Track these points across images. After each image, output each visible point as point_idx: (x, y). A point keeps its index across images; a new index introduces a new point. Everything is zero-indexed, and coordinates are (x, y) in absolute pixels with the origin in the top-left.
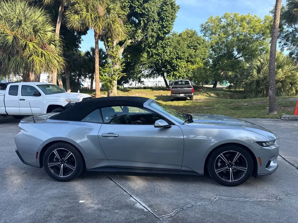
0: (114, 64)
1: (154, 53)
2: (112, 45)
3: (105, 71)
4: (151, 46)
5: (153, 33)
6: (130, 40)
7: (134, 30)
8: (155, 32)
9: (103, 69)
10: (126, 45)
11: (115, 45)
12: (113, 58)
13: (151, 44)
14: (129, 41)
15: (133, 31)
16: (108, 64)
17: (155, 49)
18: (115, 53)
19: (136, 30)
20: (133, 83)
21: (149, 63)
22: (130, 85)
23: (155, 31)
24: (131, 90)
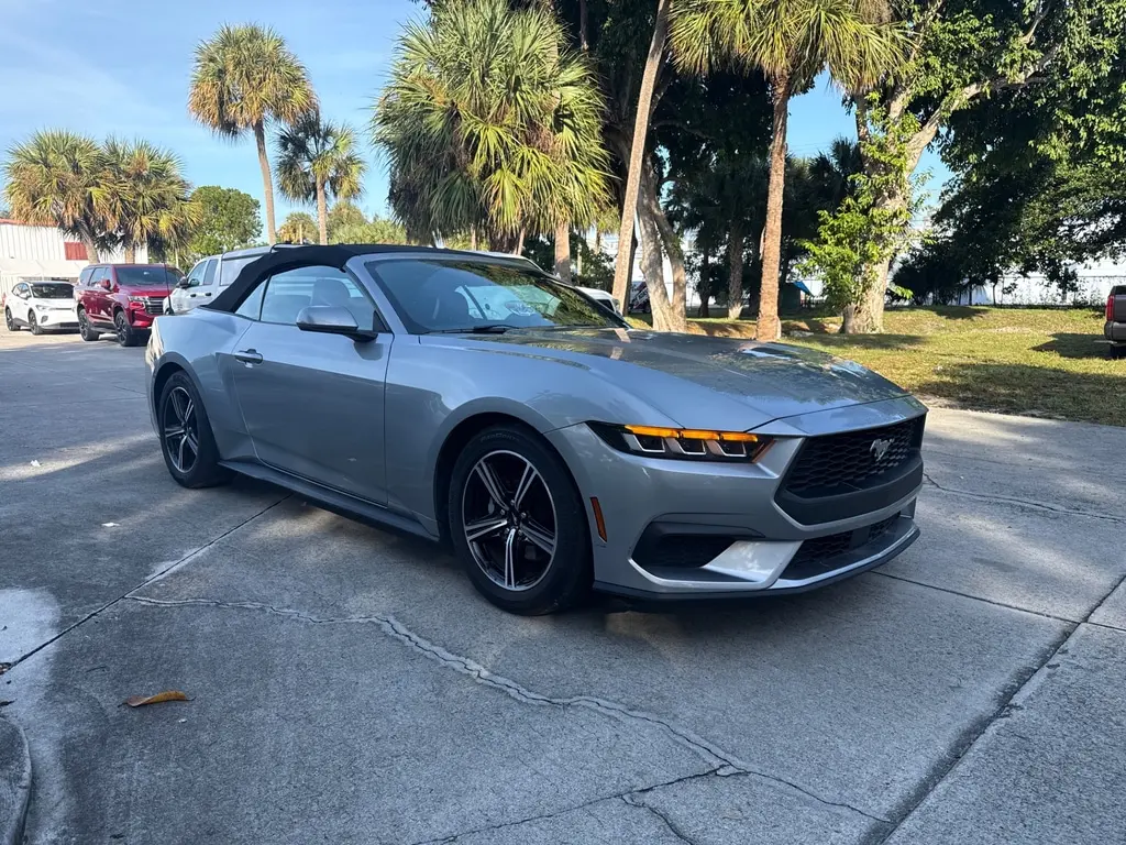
0: (886, 194)
1: (1101, 134)
2: (885, 117)
3: (836, 224)
4: (1088, 101)
5: (1099, 38)
6: (974, 86)
7: (994, 39)
8: (1114, 34)
9: (835, 217)
10: (948, 110)
11: (897, 114)
12: (885, 169)
13: (1083, 93)
14: (967, 89)
15: (985, 43)
16: (856, 199)
17: (1110, 115)
18: (893, 150)
19: (1004, 38)
20: (1021, 282)
21: (1097, 187)
22: (1008, 291)
23: (1113, 26)
24: (985, 311)
